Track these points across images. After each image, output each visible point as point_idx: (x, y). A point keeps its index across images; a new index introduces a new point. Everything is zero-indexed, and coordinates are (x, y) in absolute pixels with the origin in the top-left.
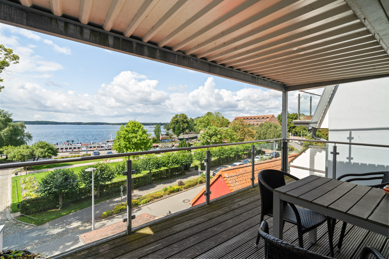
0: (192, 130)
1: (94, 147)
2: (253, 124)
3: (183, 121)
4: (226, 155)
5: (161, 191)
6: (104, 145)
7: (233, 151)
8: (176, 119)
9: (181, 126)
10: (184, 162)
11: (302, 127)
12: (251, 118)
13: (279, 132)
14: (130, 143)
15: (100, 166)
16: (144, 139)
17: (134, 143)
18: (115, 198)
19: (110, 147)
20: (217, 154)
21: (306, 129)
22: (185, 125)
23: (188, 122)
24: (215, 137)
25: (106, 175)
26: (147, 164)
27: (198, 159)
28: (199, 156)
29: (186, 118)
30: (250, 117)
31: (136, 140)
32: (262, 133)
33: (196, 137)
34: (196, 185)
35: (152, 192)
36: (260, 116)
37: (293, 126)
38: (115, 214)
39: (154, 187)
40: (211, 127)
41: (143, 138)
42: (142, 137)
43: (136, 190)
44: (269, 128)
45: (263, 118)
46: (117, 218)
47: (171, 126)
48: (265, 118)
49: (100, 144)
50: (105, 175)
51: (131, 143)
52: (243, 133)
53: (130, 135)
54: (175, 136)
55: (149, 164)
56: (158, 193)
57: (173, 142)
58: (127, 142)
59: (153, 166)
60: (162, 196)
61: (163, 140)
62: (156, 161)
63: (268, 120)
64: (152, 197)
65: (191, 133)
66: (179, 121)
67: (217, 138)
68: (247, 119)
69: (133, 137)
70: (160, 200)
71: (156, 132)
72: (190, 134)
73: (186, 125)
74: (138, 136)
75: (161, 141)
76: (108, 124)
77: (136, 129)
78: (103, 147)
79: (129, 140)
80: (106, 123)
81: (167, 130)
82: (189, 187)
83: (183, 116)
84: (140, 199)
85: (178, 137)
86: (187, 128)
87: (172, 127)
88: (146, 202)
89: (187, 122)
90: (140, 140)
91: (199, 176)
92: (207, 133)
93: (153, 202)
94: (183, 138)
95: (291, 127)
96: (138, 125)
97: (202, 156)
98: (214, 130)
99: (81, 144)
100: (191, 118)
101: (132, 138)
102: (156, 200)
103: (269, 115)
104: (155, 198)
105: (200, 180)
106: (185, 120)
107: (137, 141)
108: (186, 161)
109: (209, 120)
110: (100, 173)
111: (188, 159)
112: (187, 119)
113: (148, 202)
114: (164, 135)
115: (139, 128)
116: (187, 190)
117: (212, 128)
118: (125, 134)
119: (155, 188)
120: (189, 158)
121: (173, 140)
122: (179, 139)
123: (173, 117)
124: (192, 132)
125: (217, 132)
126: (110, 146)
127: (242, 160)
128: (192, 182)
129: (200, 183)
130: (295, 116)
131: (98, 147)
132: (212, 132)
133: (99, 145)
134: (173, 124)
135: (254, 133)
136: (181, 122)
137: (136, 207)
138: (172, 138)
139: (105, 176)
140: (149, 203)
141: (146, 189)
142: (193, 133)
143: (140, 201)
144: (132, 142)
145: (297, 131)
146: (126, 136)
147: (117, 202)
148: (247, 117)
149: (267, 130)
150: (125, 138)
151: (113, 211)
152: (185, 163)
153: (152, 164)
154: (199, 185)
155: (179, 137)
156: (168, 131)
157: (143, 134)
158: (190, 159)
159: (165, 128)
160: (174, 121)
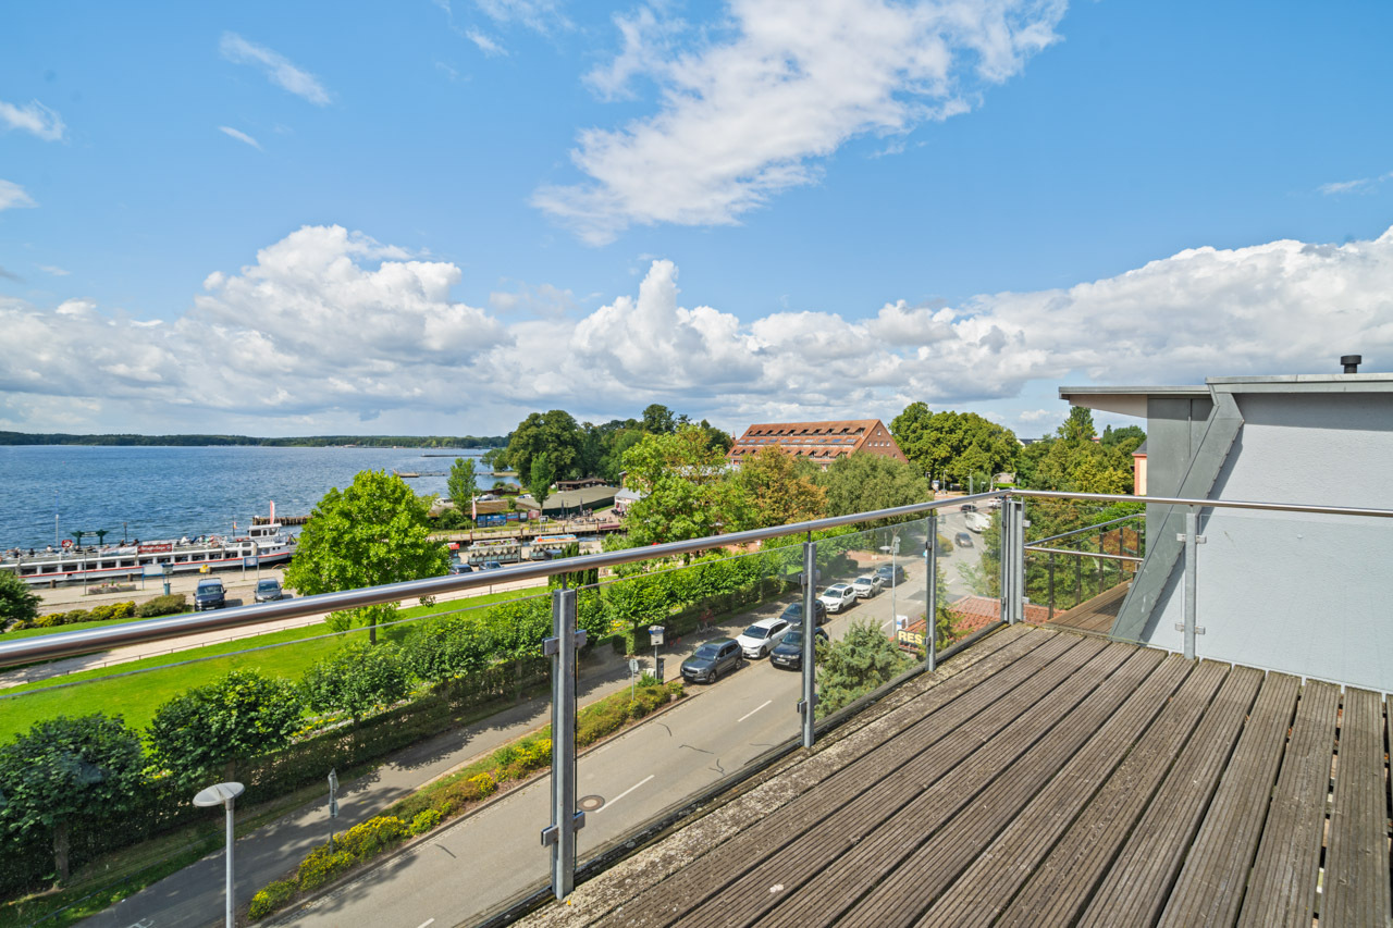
0: (595, 470)
1: (196, 557)
2: (813, 453)
3: (558, 437)
4: (727, 592)
5: (488, 765)
6: (240, 548)
7: (749, 575)
8: (533, 431)
9: (553, 456)
11: (972, 461)
12: (805, 431)
13: (902, 491)
14: (357, 562)
16: (414, 545)
17: (375, 560)
18: (304, 814)
19: (264, 555)
20: (694, 592)
21: (985, 466)
22: (565, 452)
23: (578, 441)
24: (684, 519)
25: (262, 725)
26: (433, 659)
27: (625, 615)
28: (629, 603)
29: (569, 425)
30: (800, 424)
31: (382, 552)
32: (845, 493)
33: (609, 502)
34: (622, 724)
35: (452, 771)
36: (837, 424)
37: (943, 455)
38: (304, 894)
39: (461, 748)
40: (669, 482)
41: (413, 540)
42: (406, 535)
43: (388, 764)
44: (868, 476)
45: (845, 430)
46: (316, 911)
47: (512, 455)
48: (852, 430)
49: (224, 543)
50: (258, 723)
51: (365, 562)
52: (781, 499)
53: (360, 532)
54: (529, 499)
55: (441, 655)
56: (478, 777)
57: (523, 525)
58: (345, 557)
59: (458, 665)
60: (495, 787)
61: (486, 519)
62: (469, 645)
63: (864, 438)
64: (457, 795)
65: (591, 484)
66: (545, 436)
67: (694, 522)
68: (792, 431)
69: (371, 539)
70: (487, 806)
71: (455, 489)
72: (584, 485)
73: (569, 454)
74: (393, 534)
75: (477, 521)
77: (387, 506)
78: (235, 554)
79: (357, 553)
80: (245, 437)
81: (496, 468)
82: (597, 737)
83: (557, 421)
84: (405, 812)
85: (541, 503)
86: (574, 462)
87: (515, 460)
88: (433, 824)
89: (575, 443)
90: (400, 546)
91: (632, 682)
92: (659, 504)
93: (461, 817)
94: (560, 506)
95: (935, 460)
96: (394, 492)
97: (641, 603)
98: (680, 493)
99: (135, 549)
100: (587, 425)
101: (368, 540)
102: (471, 808)
103: (865, 421)
104: (466, 799)
105: (638, 704)
106: (566, 435)
107: (389, 552)
109: (661, 455)
110: (238, 717)
111: (590, 623)
112: (573, 432)
113: (442, 819)
114: (485, 493)
115: (397, 501)
116: (588, 749)
117: (674, 485)
118: (340, 527)
119: (465, 747)
120: (593, 616)
121: (523, 516)
122: (545, 512)
123: (523, 424)
124: (594, 480)
125: (691, 500)
126: (267, 550)
127: (779, 603)
128: (607, 713)
129: (635, 717)
130: (950, 423)
131: (212, 557)
133: (219, 546)
134: (522, 449)
135: (819, 499)
136: (552, 442)
137: (392, 850)
138: (518, 508)
139: (262, 730)
140: (443, 825)
141: (427, 759)
142: (597, 483)
143: (408, 819)
144: (368, 557)
145: (955, 473)
146: (340, 537)
147: (315, 829)
148: (790, 425)
149: (861, 482)
150: (335, 543)
151: (296, 878)
153: (452, 658)
154: (631, 724)
155: (545, 502)
156: (502, 474)
157: (412, 526)
158: (598, 620)
159: (489, 463)
160: (525, 438)
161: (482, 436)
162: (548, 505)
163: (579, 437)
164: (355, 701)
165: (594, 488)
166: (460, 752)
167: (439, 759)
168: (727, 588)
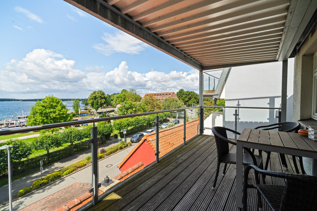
0: (110, 104)
2: (160, 99)
3: (101, 97)
4: (141, 124)
5: (84, 161)
6: (15, 122)
7: (146, 121)
8: (94, 95)
9: (99, 101)
10: (105, 133)
11: (193, 101)
12: (158, 95)
13: (178, 105)
14: (47, 118)
15: (13, 143)
16: (63, 114)
17: (52, 118)
18: (33, 174)
20: (133, 124)
21: (195, 102)
22: (102, 100)
23: (106, 98)
24: (131, 110)
25: (20, 152)
26: (69, 137)
27: (117, 129)
28: (118, 126)
29: (103, 94)
30: (157, 93)
31: (54, 115)
32: (167, 106)
33: (113, 111)
34: (117, 151)
35: (74, 163)
36: (165, 93)
37: (187, 100)
38: (34, 190)
39: (77, 158)
41: (62, 113)
42: (61, 111)
43: (57, 163)
44: (172, 102)
45: (167, 94)
46: (37, 193)
47: (89, 101)
48: (168, 94)
49: (10, 121)
52: (153, 106)
53: (48, 111)
54: (93, 110)
55: (71, 137)
56: (81, 163)
57: (92, 116)
58: (44, 117)
59: (75, 138)
60: (86, 165)
61: (82, 115)
62: (78, 134)
63: (170, 96)
64: (75, 167)
66: (97, 96)
67: (133, 110)
68: (155, 95)
70: (84, 169)
71: (74, 107)
72: (107, 108)
73: (103, 101)
74: (57, 111)
75: (80, 115)
76: (18, 100)
77: (55, 104)
79: (46, 115)
81: (85, 105)
82: (111, 154)
83: (100, 93)
84: (62, 171)
85: (97, 111)
86: (105, 103)
87: (90, 102)
88: (69, 173)
89: (105, 98)
90: (59, 114)
91: (119, 143)
92: (124, 107)
93: (76, 171)
94: (101, 112)
95: (185, 101)
96: (56, 101)
97: (121, 126)
98: (130, 104)
100: (108, 95)
101: (50, 113)
102: (79, 169)
103: (171, 92)
104: (78, 167)
105: (120, 146)
106: (103, 96)
107: (56, 115)
108: (106, 132)
109: (125, 96)
110: (13, 150)
111: (109, 130)
112: (104, 96)
113: (72, 172)
114: (83, 110)
115: (58, 103)
116: (109, 156)
117: (128, 102)
118: (42, 109)
119: (78, 158)
121: (92, 114)
122: (97, 113)
123: (91, 94)
124: (110, 107)
125: (132, 105)
127: (152, 128)
128: (113, 148)
129: (120, 149)
130: (188, 93)
131: (6, 124)
132: (128, 106)
134: (92, 100)
135: (161, 106)
136: (99, 98)
137: (58, 179)
138: (91, 112)
139: (20, 153)
140: (72, 173)
141: (68, 161)
143: (63, 172)
144: (50, 117)
145: (189, 104)
146: (42, 112)
147: (36, 177)
148: (155, 93)
149: (170, 103)
150: (41, 113)
151: (32, 187)
152: (106, 133)
153: (74, 137)
154: (119, 151)
156: (87, 106)
158: (111, 129)
159: (83, 104)
160: (92, 97)
161: (81, 98)
162: (98, 111)
163: (106, 97)
164: (47, 147)
166: (76, 159)
167: (71, 161)
168: (141, 123)
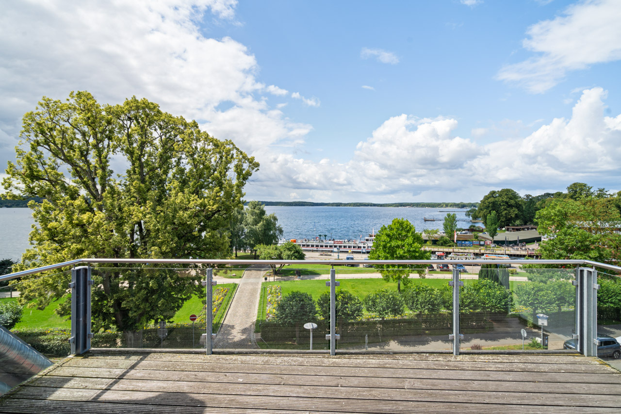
0: (530, 221)
1: (349, 247)
3: (507, 203)
6: (362, 245)
8: (492, 200)
9: (504, 213)
10: (488, 308)
15: (342, 295)
16: (415, 251)
17: (399, 256)
19: (369, 249)
22: (512, 211)
23: (520, 205)
26: (414, 302)
28: (528, 298)
29: (514, 196)
31: (401, 252)
33: (538, 240)
40: (570, 231)
41: (414, 249)
42: (411, 247)
43: (394, 341)
47: (480, 212)
49: (357, 243)
50: (347, 309)
51: (395, 256)
53: (393, 243)
54: (487, 235)
55: (417, 301)
57: (482, 247)
58: (388, 253)
59: (424, 307)
61: (461, 242)
62: (430, 299)
65: (528, 229)
66: (499, 203)
69: (398, 247)
71: (446, 227)
72: (523, 229)
73: (514, 212)
74: (406, 245)
75: (457, 243)
77: (404, 233)
78: (361, 247)
79: (391, 251)
81: (473, 218)
83: (506, 194)
85: (493, 237)
86: (517, 217)
87: (481, 214)
89: (518, 206)
90: (409, 251)
92: (562, 244)
94: (504, 239)
96: (406, 227)
97: (537, 299)
98: (579, 238)
99: (333, 242)
100: (527, 197)
106: (512, 202)
107: (405, 253)
108: (493, 306)
110: (341, 305)
111: (499, 303)
112: (517, 200)
114: (464, 230)
115: (408, 231)
118: (386, 240)
120: (501, 300)
121: (482, 243)
122: (495, 242)
123: (486, 196)
124: (530, 226)
126: (371, 247)
131: (354, 247)
132: (574, 243)
133: (356, 244)
134: (485, 210)
136: (503, 205)
138: (480, 239)
139: (349, 312)
142: (532, 228)
144: (396, 254)
146: (386, 245)
150: (384, 246)
152: (492, 309)
153: (421, 304)
155: (495, 237)
156: (476, 221)
157: (414, 243)
158: (503, 303)
159: (469, 215)
160: (487, 203)
161: (468, 202)
162: (496, 238)
163: (520, 203)
164: (381, 311)
165: (530, 231)
166: (424, 346)
167: (415, 346)
168: (611, 303)
